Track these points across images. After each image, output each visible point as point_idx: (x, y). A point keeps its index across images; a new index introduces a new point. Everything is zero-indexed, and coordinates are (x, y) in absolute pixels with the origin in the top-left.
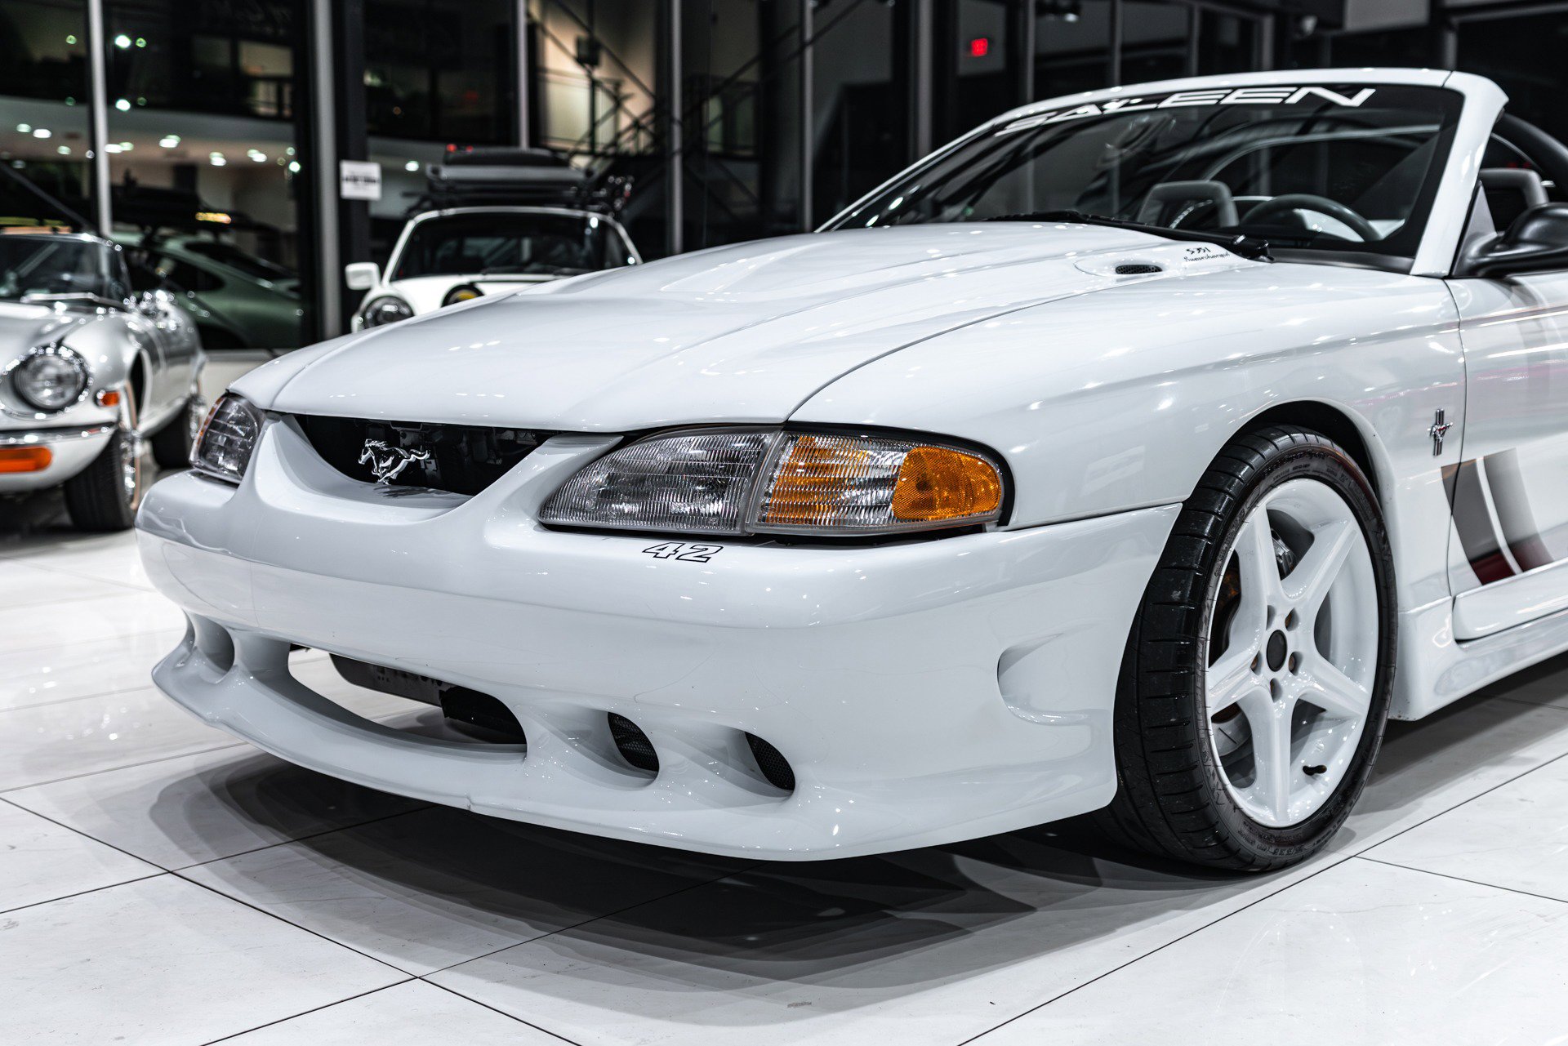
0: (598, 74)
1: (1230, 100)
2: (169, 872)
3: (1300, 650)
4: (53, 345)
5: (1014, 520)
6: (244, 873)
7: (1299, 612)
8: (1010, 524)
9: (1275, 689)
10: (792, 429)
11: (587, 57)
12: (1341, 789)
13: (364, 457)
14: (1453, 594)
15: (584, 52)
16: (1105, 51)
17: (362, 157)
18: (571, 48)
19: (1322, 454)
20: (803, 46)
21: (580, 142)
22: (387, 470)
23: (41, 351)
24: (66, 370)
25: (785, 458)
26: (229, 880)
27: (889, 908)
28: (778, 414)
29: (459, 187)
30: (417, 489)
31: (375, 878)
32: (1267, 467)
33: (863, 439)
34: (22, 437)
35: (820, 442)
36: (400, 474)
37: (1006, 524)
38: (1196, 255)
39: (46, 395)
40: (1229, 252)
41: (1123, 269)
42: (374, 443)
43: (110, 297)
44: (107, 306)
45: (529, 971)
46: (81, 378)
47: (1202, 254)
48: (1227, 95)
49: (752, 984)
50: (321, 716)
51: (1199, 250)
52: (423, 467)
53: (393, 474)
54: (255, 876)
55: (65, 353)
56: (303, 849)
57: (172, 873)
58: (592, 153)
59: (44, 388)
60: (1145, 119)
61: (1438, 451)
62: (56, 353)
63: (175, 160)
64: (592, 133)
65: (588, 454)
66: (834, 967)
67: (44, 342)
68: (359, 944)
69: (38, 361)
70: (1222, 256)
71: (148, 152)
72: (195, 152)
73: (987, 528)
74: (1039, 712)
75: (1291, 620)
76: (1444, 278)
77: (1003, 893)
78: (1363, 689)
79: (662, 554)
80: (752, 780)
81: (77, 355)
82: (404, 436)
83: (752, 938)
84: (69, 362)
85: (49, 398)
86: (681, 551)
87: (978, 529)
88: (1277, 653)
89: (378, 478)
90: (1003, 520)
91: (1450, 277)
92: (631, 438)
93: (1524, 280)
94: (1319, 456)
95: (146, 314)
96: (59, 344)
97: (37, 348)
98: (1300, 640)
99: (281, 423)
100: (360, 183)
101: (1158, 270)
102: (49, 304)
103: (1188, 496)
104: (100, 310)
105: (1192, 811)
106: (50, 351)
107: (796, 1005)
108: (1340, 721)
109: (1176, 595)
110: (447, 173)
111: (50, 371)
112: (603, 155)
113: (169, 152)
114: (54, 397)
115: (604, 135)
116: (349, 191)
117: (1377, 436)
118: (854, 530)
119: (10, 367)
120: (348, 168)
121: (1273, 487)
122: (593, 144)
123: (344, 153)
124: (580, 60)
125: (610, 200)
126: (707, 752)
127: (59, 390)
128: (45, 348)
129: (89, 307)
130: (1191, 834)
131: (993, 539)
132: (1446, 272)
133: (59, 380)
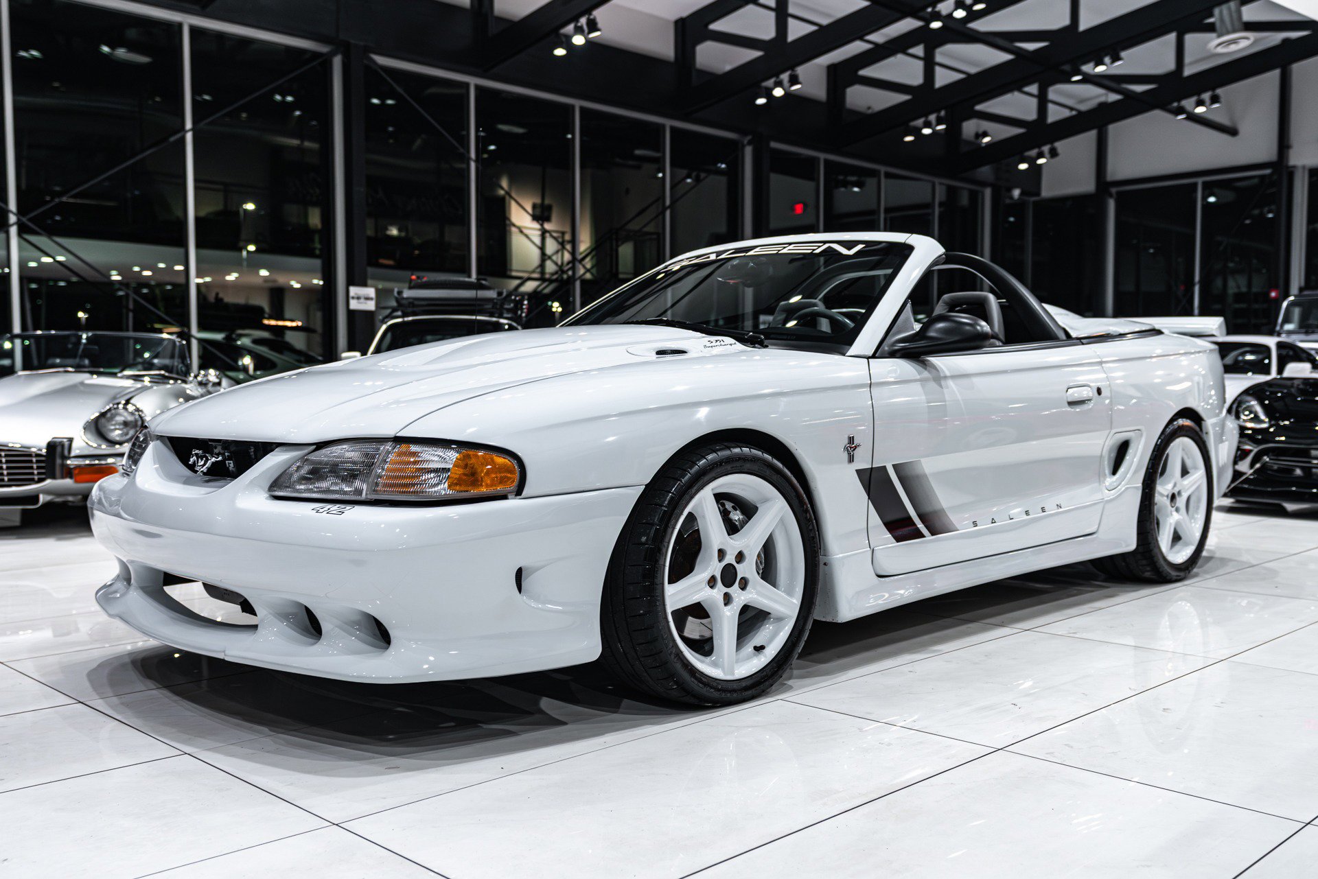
0: (547, 226)
1: (785, 251)
2: (80, 702)
3: (747, 575)
4: (123, 402)
5: (525, 492)
6: (122, 704)
7: (745, 552)
8: (523, 494)
9: (728, 599)
10: (398, 440)
11: (541, 215)
12: (776, 660)
13: (191, 460)
14: (872, 548)
15: (538, 212)
16: (874, 212)
17: (364, 284)
18: (530, 209)
19: (755, 459)
20: (664, 209)
21: (533, 272)
22: (203, 466)
23: (115, 406)
24: (130, 418)
25: (391, 457)
26: (112, 707)
27: (483, 723)
28: (390, 431)
29: (416, 303)
30: (222, 478)
31: (195, 705)
32: (709, 466)
33: (453, 448)
34: (106, 460)
35: (414, 448)
36: (209, 469)
37: (521, 495)
38: (714, 344)
39: (116, 434)
40: (737, 342)
41: (661, 353)
42: (197, 451)
43: (178, 374)
44: (176, 380)
45: (251, 751)
46: (140, 423)
47: (718, 343)
48: (784, 248)
49: (374, 758)
50: (171, 611)
51: (717, 341)
52: (228, 466)
53: (204, 469)
54: (127, 705)
55: (131, 408)
56: (166, 692)
57: (82, 703)
58: (542, 279)
59: (116, 429)
60: (735, 262)
61: (851, 459)
62: (125, 408)
63: (270, 285)
64: (542, 266)
65: (297, 456)
66: (427, 751)
67: (117, 401)
68: (161, 736)
69: (113, 411)
70: (731, 345)
71: (250, 279)
72: (281, 279)
73: (509, 497)
74: (544, 603)
75: (740, 557)
76: (868, 358)
77: (553, 716)
78: (795, 601)
79: (321, 510)
80: (372, 639)
81: (138, 410)
82: (216, 448)
83: (390, 737)
84: (132, 414)
85: (118, 435)
86: (331, 509)
87: (504, 497)
88: (729, 575)
89: (198, 471)
90: (519, 492)
91: (874, 356)
92: (320, 445)
93: (935, 360)
94: (751, 460)
95: (201, 384)
96: (128, 402)
97: (114, 405)
98: (747, 569)
99: (158, 442)
100: (362, 300)
101: (683, 352)
102: (137, 378)
103: (648, 481)
104: (171, 382)
105: (658, 667)
106: (121, 406)
107: (390, 768)
108: (780, 619)
109: (644, 539)
110: (407, 293)
111: (120, 419)
112: (551, 281)
113: (265, 279)
114: (121, 435)
115: (550, 267)
116: (354, 305)
117: (799, 450)
118: (427, 497)
119: (93, 417)
120: (354, 291)
121: (715, 478)
122: (543, 272)
123: (351, 281)
124: (535, 218)
125: (514, 311)
126: (346, 623)
127: (125, 430)
128: (118, 404)
129: (163, 380)
130: (661, 681)
131: (512, 503)
132: (871, 353)
133: (126, 424)
